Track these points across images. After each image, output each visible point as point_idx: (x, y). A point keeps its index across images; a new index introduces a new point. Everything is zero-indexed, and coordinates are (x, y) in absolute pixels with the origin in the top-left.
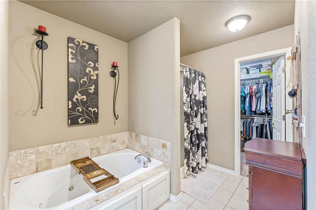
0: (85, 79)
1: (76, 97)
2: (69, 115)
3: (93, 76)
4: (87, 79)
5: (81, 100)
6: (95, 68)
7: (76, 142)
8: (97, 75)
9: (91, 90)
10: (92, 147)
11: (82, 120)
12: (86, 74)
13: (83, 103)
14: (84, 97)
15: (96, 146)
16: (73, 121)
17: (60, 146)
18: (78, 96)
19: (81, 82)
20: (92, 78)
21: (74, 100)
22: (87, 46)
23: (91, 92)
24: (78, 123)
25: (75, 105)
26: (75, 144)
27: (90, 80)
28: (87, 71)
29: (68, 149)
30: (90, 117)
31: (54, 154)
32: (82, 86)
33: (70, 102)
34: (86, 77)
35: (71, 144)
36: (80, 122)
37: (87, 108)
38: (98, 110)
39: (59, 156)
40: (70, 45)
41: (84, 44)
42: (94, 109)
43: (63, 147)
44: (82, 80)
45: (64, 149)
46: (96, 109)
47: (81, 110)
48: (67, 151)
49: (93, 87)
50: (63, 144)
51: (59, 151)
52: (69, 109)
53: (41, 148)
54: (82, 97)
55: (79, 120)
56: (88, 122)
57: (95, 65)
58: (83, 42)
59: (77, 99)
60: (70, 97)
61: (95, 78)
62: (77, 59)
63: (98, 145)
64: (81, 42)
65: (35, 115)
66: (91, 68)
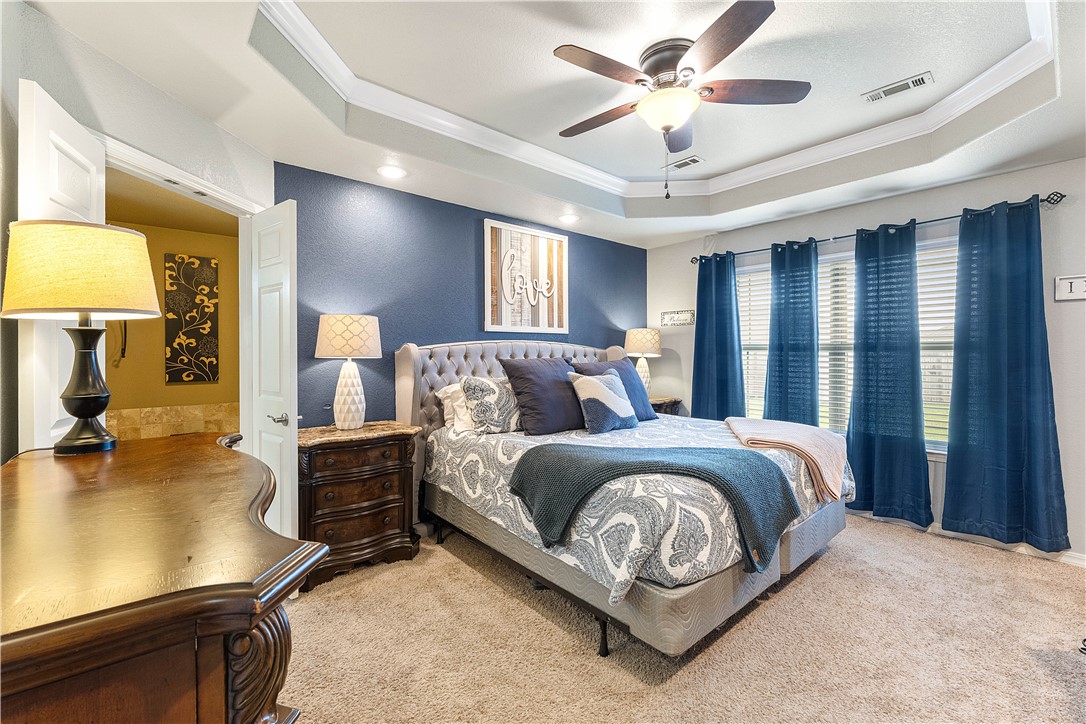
0: (194, 314)
1: (177, 340)
2: (167, 368)
3: (208, 307)
4: (197, 313)
5: (187, 345)
6: (212, 295)
7: (179, 408)
8: (216, 305)
9: (204, 329)
10: (208, 419)
11: (188, 376)
12: (196, 306)
13: (190, 350)
14: (193, 341)
15: (215, 417)
16: (174, 377)
17: (153, 412)
18: (182, 339)
19: (187, 318)
20: (207, 310)
21: (175, 345)
22: (197, 262)
23: (205, 332)
24: (181, 381)
25: (175, 354)
26: (177, 411)
27: (203, 314)
28: (197, 301)
29: (165, 417)
30: (204, 371)
31: (144, 422)
32: (188, 323)
33: (168, 349)
34: (195, 311)
35: (171, 411)
36: (186, 379)
37: (197, 358)
38: (217, 360)
39: (152, 426)
40: (167, 265)
41: (191, 260)
42: (210, 360)
43: (158, 413)
44: (189, 315)
45: (160, 416)
46: (214, 359)
47: (186, 360)
48: (164, 420)
49: (209, 324)
50: (159, 410)
51: (152, 419)
52: (167, 359)
53: (125, 412)
54: (188, 341)
55: (184, 376)
56: (198, 379)
57: (211, 290)
58: (190, 257)
59: (179, 344)
60: (169, 342)
61: (212, 310)
62: (179, 285)
63: (220, 416)
64: (186, 257)
65: (117, 366)
66: (205, 295)
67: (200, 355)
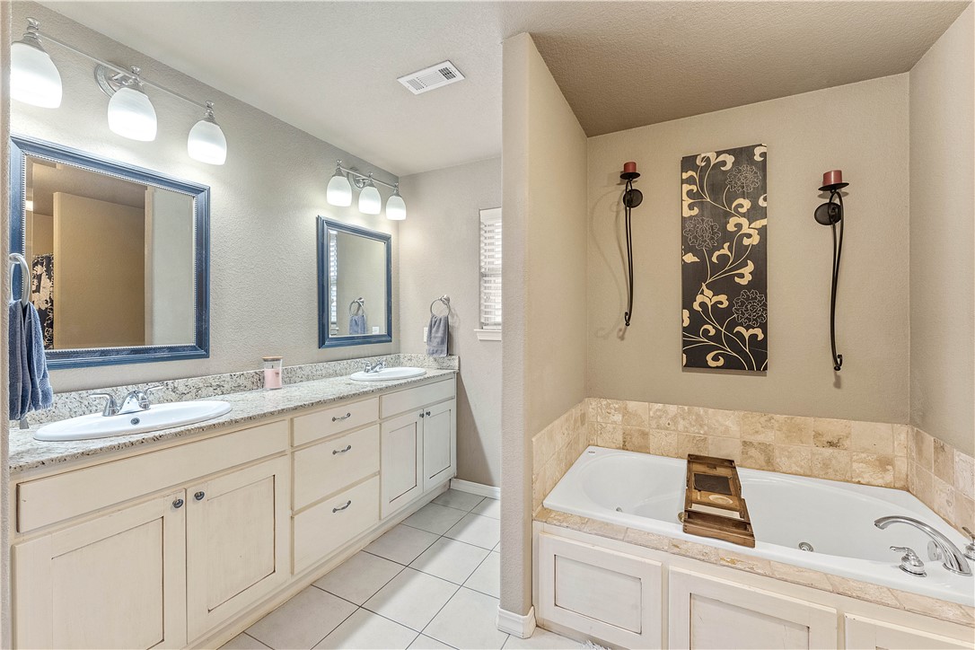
0: (725, 251)
1: (699, 298)
2: (685, 343)
3: (749, 236)
4: (730, 249)
5: (714, 306)
6: (756, 213)
7: (701, 411)
8: (763, 232)
9: (742, 276)
10: (748, 438)
11: (715, 358)
12: (728, 237)
13: (719, 314)
14: (723, 298)
15: (760, 438)
16: (695, 359)
17: (666, 412)
18: (706, 297)
19: (714, 259)
20: (746, 242)
21: (696, 306)
22: (730, 159)
23: (744, 282)
24: (705, 366)
25: (696, 321)
26: (698, 415)
27: (740, 250)
28: (731, 227)
29: (682, 422)
30: (741, 352)
31: (654, 424)
32: (715, 269)
33: (686, 313)
34: (726, 246)
35: (690, 412)
36: (712, 363)
37: (730, 328)
38: (765, 332)
39: (664, 432)
40: (685, 176)
41: (721, 158)
42: (751, 331)
43: (671, 414)
44: (717, 253)
45: (674, 419)
46: (758, 331)
47: (713, 332)
48: (680, 427)
49: (751, 266)
50: (673, 409)
51: (663, 421)
52: (685, 329)
53: (632, 405)
54: (715, 299)
55: (709, 357)
56: (731, 365)
57: (755, 206)
58: (719, 153)
59: (703, 305)
60: (687, 303)
61: (755, 240)
62: (702, 205)
63: (768, 437)
64: (712, 156)
65: (622, 338)
66: (743, 215)
67: (734, 324)
